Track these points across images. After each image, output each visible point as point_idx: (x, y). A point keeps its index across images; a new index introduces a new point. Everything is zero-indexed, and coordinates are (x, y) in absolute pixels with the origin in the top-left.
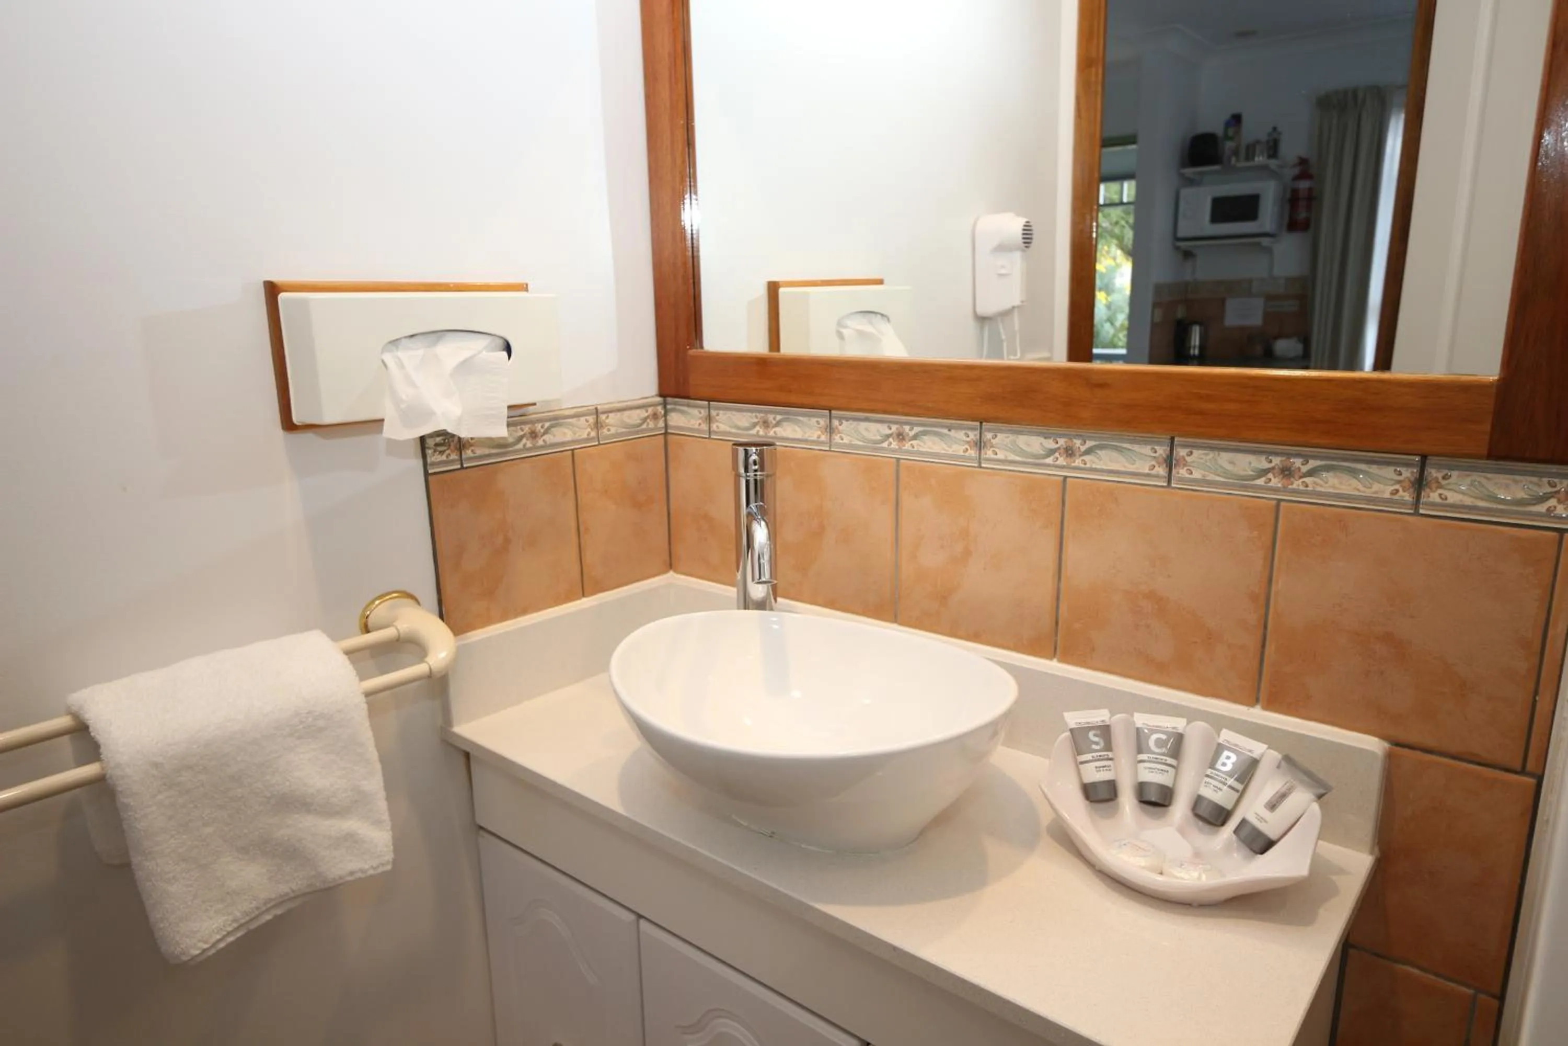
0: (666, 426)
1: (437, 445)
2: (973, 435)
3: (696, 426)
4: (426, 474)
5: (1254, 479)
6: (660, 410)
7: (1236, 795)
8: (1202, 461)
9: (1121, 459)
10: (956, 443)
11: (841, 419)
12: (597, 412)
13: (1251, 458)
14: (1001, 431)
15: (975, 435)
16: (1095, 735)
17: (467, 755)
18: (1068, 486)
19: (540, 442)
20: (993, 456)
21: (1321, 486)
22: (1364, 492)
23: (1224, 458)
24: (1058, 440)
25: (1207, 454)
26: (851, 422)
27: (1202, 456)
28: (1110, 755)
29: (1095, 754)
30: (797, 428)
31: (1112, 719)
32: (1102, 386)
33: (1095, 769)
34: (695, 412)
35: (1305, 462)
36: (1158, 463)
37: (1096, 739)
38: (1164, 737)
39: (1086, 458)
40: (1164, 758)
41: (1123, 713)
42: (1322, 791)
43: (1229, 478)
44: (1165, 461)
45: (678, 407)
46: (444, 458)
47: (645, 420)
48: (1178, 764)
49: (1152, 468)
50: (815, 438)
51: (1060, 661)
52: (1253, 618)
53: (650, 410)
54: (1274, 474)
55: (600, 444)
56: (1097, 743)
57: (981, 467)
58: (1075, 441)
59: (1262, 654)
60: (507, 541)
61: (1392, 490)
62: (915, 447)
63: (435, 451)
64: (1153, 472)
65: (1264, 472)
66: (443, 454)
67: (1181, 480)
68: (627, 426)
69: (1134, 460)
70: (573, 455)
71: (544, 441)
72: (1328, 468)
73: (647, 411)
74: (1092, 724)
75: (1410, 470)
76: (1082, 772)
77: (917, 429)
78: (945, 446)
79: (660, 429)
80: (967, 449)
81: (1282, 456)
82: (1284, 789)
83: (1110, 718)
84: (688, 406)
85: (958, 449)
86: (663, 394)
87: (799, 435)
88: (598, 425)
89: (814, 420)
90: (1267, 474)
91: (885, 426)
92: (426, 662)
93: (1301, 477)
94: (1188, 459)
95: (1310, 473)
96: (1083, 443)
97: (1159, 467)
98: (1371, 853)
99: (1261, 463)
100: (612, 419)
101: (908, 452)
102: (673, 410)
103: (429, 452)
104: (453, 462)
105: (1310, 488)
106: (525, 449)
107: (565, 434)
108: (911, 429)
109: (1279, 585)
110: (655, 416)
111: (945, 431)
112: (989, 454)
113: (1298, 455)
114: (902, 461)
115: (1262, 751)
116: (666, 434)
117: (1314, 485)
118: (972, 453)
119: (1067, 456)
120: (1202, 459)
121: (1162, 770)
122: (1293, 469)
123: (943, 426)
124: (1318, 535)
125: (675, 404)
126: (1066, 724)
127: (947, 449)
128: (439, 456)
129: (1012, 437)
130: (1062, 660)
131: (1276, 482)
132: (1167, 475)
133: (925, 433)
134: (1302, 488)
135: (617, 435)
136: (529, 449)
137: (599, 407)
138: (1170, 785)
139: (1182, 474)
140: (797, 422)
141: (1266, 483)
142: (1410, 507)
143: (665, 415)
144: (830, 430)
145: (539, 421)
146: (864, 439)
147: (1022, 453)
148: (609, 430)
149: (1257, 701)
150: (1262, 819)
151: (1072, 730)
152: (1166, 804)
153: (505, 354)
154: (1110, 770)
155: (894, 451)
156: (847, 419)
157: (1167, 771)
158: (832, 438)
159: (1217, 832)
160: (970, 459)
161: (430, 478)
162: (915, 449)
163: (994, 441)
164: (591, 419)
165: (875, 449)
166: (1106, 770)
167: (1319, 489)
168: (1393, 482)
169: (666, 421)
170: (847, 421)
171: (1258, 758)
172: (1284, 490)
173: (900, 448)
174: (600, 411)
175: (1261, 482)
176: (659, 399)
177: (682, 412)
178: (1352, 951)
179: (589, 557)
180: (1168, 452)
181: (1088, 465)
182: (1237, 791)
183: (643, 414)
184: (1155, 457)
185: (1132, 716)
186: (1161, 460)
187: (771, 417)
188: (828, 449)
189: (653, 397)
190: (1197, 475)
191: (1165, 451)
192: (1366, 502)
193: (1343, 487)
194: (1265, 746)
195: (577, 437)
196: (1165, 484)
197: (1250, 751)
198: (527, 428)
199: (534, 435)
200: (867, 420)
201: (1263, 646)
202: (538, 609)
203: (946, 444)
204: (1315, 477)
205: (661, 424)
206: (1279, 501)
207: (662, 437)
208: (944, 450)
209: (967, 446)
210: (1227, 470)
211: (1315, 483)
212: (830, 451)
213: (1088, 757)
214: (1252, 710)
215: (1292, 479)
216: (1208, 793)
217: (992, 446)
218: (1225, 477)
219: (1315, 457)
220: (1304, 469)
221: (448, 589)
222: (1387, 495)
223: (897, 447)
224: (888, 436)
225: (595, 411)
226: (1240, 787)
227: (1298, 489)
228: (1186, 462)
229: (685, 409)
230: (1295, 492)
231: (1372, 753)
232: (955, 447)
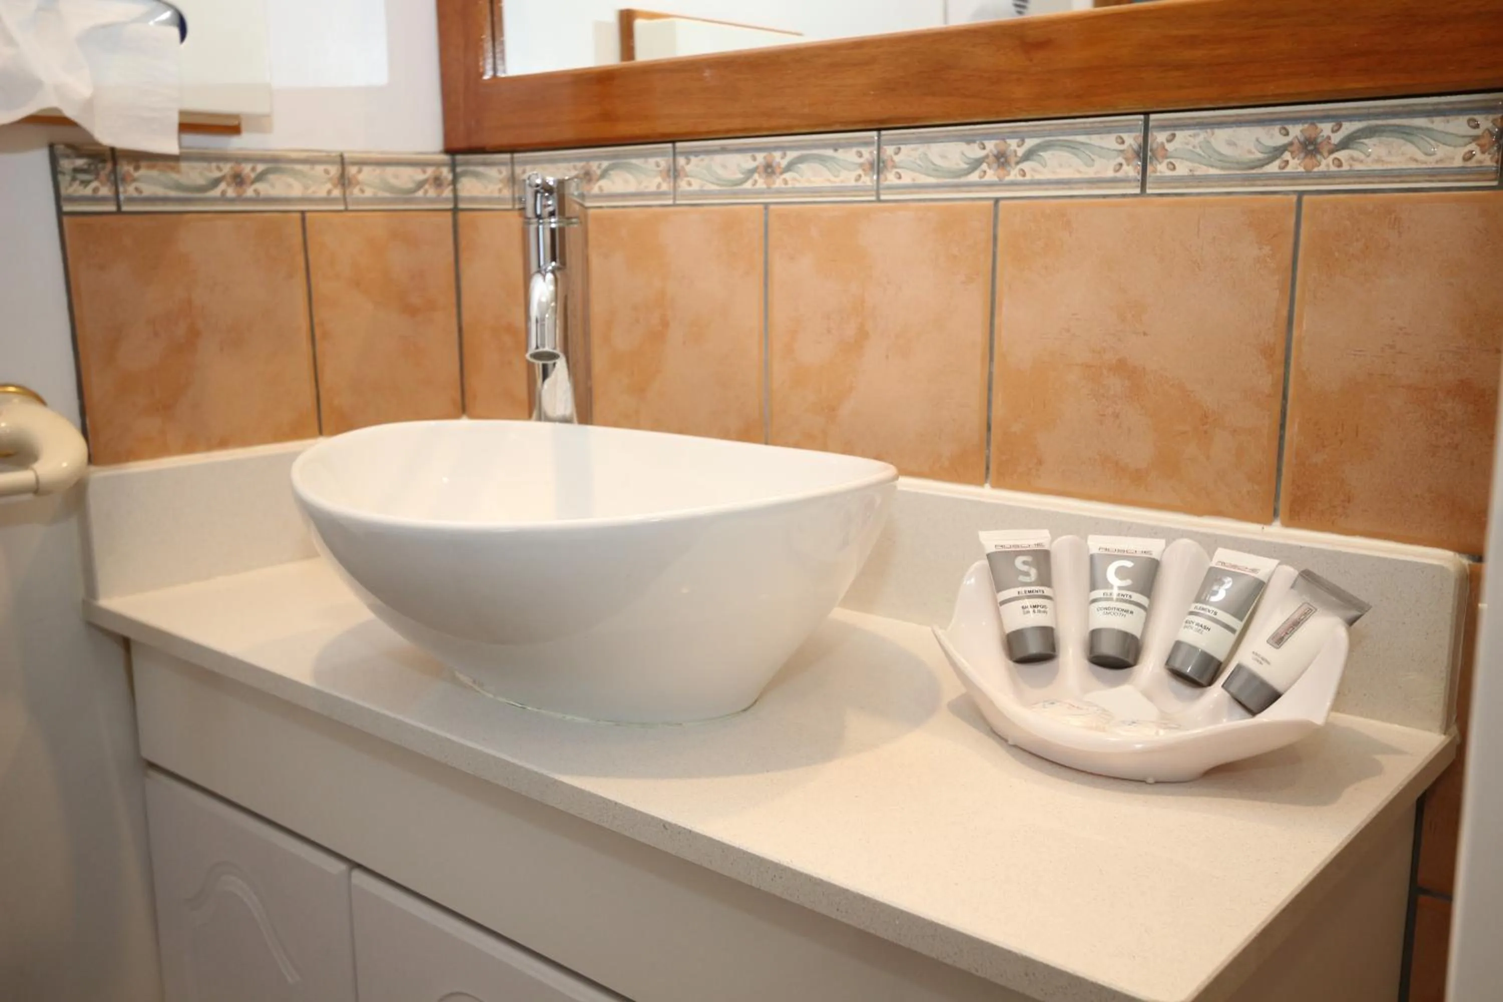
0: (456, 199)
1: (76, 170)
2: (869, 153)
3: (496, 195)
4: (60, 213)
5: (1262, 166)
6: (446, 173)
7: (1232, 638)
8: (1190, 147)
9: (1075, 161)
10: (845, 169)
11: (687, 154)
12: (342, 161)
13: (1259, 132)
14: (906, 142)
15: (871, 153)
16: (1025, 563)
17: (126, 643)
18: (1001, 215)
19: (250, 192)
20: (896, 182)
21: (1361, 162)
22: (1425, 163)
23: (1221, 138)
24: (986, 143)
25: (1195, 136)
26: (702, 157)
27: (1191, 139)
28: (1047, 591)
29: (1022, 589)
30: (629, 177)
31: (1056, 542)
32: (1042, 44)
33: (1021, 609)
34: (493, 172)
35: (1336, 128)
36: (1126, 159)
37: (1025, 568)
38: (1129, 564)
39: (1026, 166)
40: (1130, 593)
41: (1071, 534)
42: (1354, 613)
43: (1229, 168)
44: (1137, 154)
45: (472, 168)
46: (88, 191)
47: (420, 185)
48: (1151, 604)
49: (1117, 168)
50: (653, 188)
51: (994, 486)
52: (1266, 382)
53: (430, 171)
54: (1292, 153)
55: (346, 210)
56: (1027, 574)
57: (879, 200)
58: (1009, 141)
59: (1281, 438)
60: (194, 334)
61: (1466, 154)
62: (790, 182)
63: (74, 179)
64: (1119, 175)
65: (1278, 152)
66: (86, 187)
67: (1162, 181)
68: (392, 189)
69: (1093, 160)
70: (303, 220)
71: (255, 191)
72: (1371, 132)
73: (424, 172)
74: (1022, 547)
75: (1491, 117)
76: (1002, 613)
77: (792, 155)
78: (828, 174)
79: (446, 200)
80: (860, 176)
81: (1303, 124)
82: (1296, 616)
83: (1052, 541)
84: (485, 164)
85: (848, 178)
86: (450, 151)
87: (632, 188)
88: (344, 181)
89: (652, 161)
90: (1282, 153)
91: (748, 156)
92: (33, 469)
93: (1331, 152)
94: (1169, 147)
95: (1345, 144)
96: (1020, 143)
97: (1128, 165)
98: (1446, 731)
99: (1273, 137)
100: (367, 174)
101: (779, 192)
102: (465, 174)
103: (64, 180)
104: (104, 200)
105: (1346, 167)
106: (223, 198)
107: (290, 186)
108: (784, 156)
109: (1305, 325)
110: (437, 181)
111: (829, 152)
112: (890, 178)
113: (1326, 118)
114: (772, 207)
115: (1272, 568)
116: (455, 210)
117: (1351, 162)
118: (868, 180)
119: (999, 167)
120: (1187, 144)
121: (1123, 610)
122: (1319, 140)
123: (825, 146)
124: (1357, 240)
125: (467, 163)
126: (980, 546)
127: (833, 178)
128: (81, 188)
129: (922, 148)
130: (996, 485)
131: (1295, 165)
132: (1139, 177)
133: (801, 160)
134: (1333, 168)
135: (375, 200)
136: (232, 201)
137: (346, 155)
138: (1138, 633)
139: (1161, 172)
140: (629, 168)
141: (1281, 168)
142: (1493, 177)
143: (454, 182)
144: (674, 173)
145: (247, 159)
146: (719, 181)
147: (936, 170)
148: (362, 191)
149: (1275, 514)
150: (1263, 660)
151: (989, 556)
152: (1130, 660)
153: (175, 32)
154: (1044, 612)
155: (760, 193)
156: (697, 153)
157: (1132, 612)
158: (677, 185)
159: (1202, 694)
160: (864, 190)
161: (66, 219)
162: (790, 186)
163: (896, 158)
164: (334, 170)
165: (735, 194)
166: (1039, 611)
167: (1358, 167)
168: (1467, 140)
169: (455, 191)
170: (696, 156)
171: (1265, 581)
172: (1308, 176)
173: (769, 188)
174: (347, 160)
175: (1273, 168)
176: (446, 158)
177: (476, 175)
178: (1422, 899)
179: (328, 377)
180: (1141, 140)
181: (1028, 177)
182: (1233, 630)
183: (418, 175)
184: (1122, 151)
185: (1086, 539)
186: (1130, 154)
187: (594, 165)
188: (670, 202)
189: (434, 153)
190: (1182, 170)
191: (1135, 139)
192: (1427, 178)
193: (1393, 159)
194: (1276, 562)
195: (309, 193)
196: (1138, 191)
197: (1254, 570)
198: (227, 168)
199: (238, 180)
200: (724, 150)
201: (1282, 426)
202: (246, 443)
203: (829, 170)
204: (1353, 149)
205: (447, 193)
206: (1301, 194)
207: (449, 215)
208: (829, 181)
209: (860, 172)
210: (1226, 156)
211: (1352, 158)
212: (674, 205)
213: (1012, 593)
214: (1268, 529)
215: (1319, 157)
216: (1190, 636)
217: (895, 167)
218: (1222, 168)
219: (1350, 118)
220: (1336, 138)
221: (95, 394)
222: (1458, 162)
223: (764, 186)
224: (752, 172)
225: (339, 159)
226: (1238, 625)
227: (1329, 172)
228: (1166, 150)
229: (481, 169)
230: (1326, 176)
231: (1442, 569)
232: (844, 174)
